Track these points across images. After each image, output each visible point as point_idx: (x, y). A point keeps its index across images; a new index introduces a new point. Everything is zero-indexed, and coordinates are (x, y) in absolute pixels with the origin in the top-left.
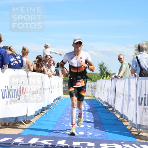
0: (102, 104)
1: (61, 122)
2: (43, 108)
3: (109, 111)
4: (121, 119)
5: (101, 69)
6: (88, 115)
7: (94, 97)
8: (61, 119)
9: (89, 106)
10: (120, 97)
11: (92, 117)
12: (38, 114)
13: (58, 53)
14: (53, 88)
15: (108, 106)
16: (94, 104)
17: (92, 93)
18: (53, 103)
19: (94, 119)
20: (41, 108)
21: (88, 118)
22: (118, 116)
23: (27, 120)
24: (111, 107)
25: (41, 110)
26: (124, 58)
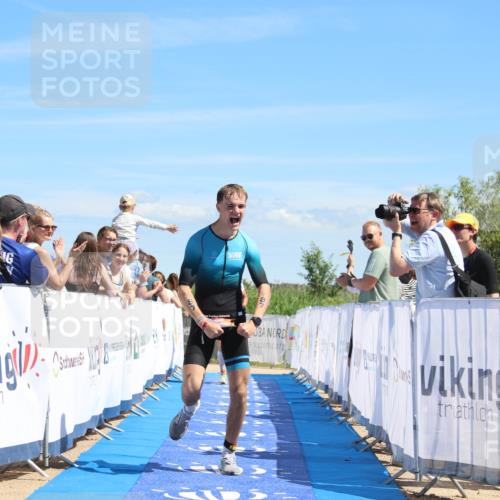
0: (313, 392)
1: (165, 459)
2: (106, 411)
3: (334, 416)
4: (370, 440)
5: (310, 270)
6: (261, 432)
7: (288, 367)
8: (168, 449)
9: (267, 398)
10: (366, 368)
11: (274, 436)
12: (89, 432)
13: (165, 226)
14: (143, 344)
15: (331, 396)
16: (284, 393)
17: (282, 355)
18: (144, 393)
19: (278, 444)
20: (99, 411)
21: (261, 441)
22: (362, 432)
23: (47, 454)
24: (339, 400)
25: (100, 420)
26: (381, 234)
